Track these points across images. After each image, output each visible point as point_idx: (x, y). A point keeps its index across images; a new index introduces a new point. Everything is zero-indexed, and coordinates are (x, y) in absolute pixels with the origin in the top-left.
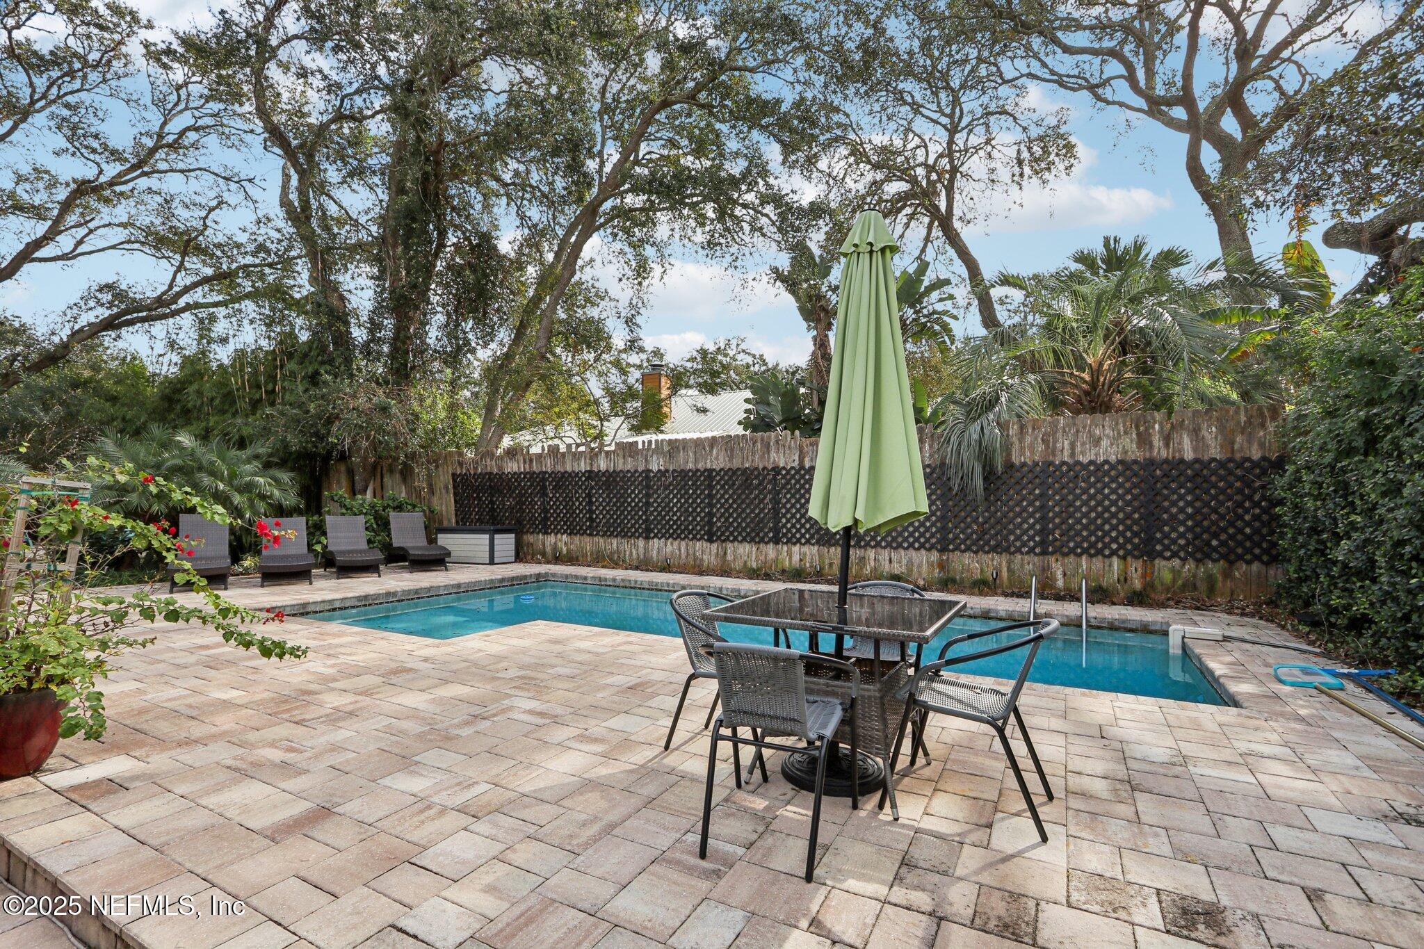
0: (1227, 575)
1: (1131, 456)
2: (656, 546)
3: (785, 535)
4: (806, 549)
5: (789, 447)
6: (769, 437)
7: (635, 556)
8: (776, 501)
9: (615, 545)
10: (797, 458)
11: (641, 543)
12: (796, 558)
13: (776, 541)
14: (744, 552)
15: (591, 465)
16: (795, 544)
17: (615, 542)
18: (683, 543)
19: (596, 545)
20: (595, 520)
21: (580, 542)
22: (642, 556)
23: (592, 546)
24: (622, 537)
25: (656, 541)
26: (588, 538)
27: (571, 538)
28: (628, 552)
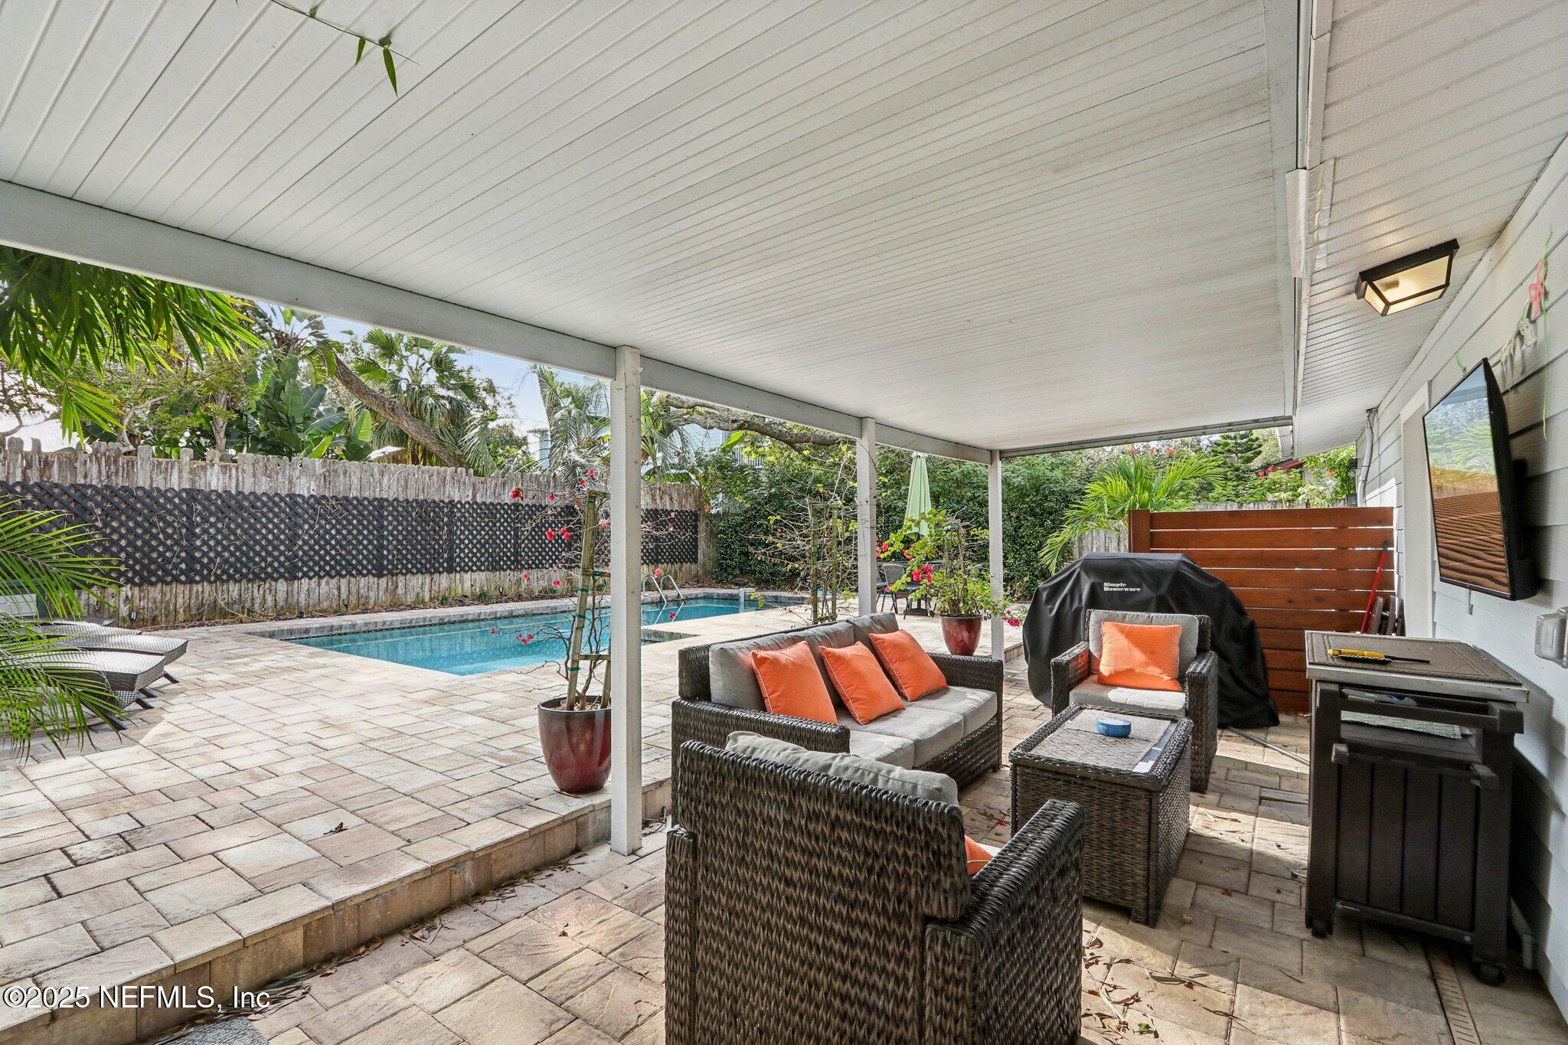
0: (680, 570)
1: (649, 508)
2: (305, 587)
3: (459, 564)
4: (476, 575)
5: (464, 483)
6: (446, 472)
7: (270, 602)
8: (450, 532)
9: (235, 594)
10: (470, 493)
11: (282, 586)
12: (467, 585)
13: (450, 570)
14: (415, 584)
15: (193, 482)
16: (466, 572)
17: (234, 589)
18: (344, 582)
19: (197, 597)
20: (198, 560)
21: (163, 594)
22: (281, 603)
23: (190, 599)
24: (249, 581)
25: (305, 581)
26: (181, 588)
27: (141, 591)
28: (258, 601)
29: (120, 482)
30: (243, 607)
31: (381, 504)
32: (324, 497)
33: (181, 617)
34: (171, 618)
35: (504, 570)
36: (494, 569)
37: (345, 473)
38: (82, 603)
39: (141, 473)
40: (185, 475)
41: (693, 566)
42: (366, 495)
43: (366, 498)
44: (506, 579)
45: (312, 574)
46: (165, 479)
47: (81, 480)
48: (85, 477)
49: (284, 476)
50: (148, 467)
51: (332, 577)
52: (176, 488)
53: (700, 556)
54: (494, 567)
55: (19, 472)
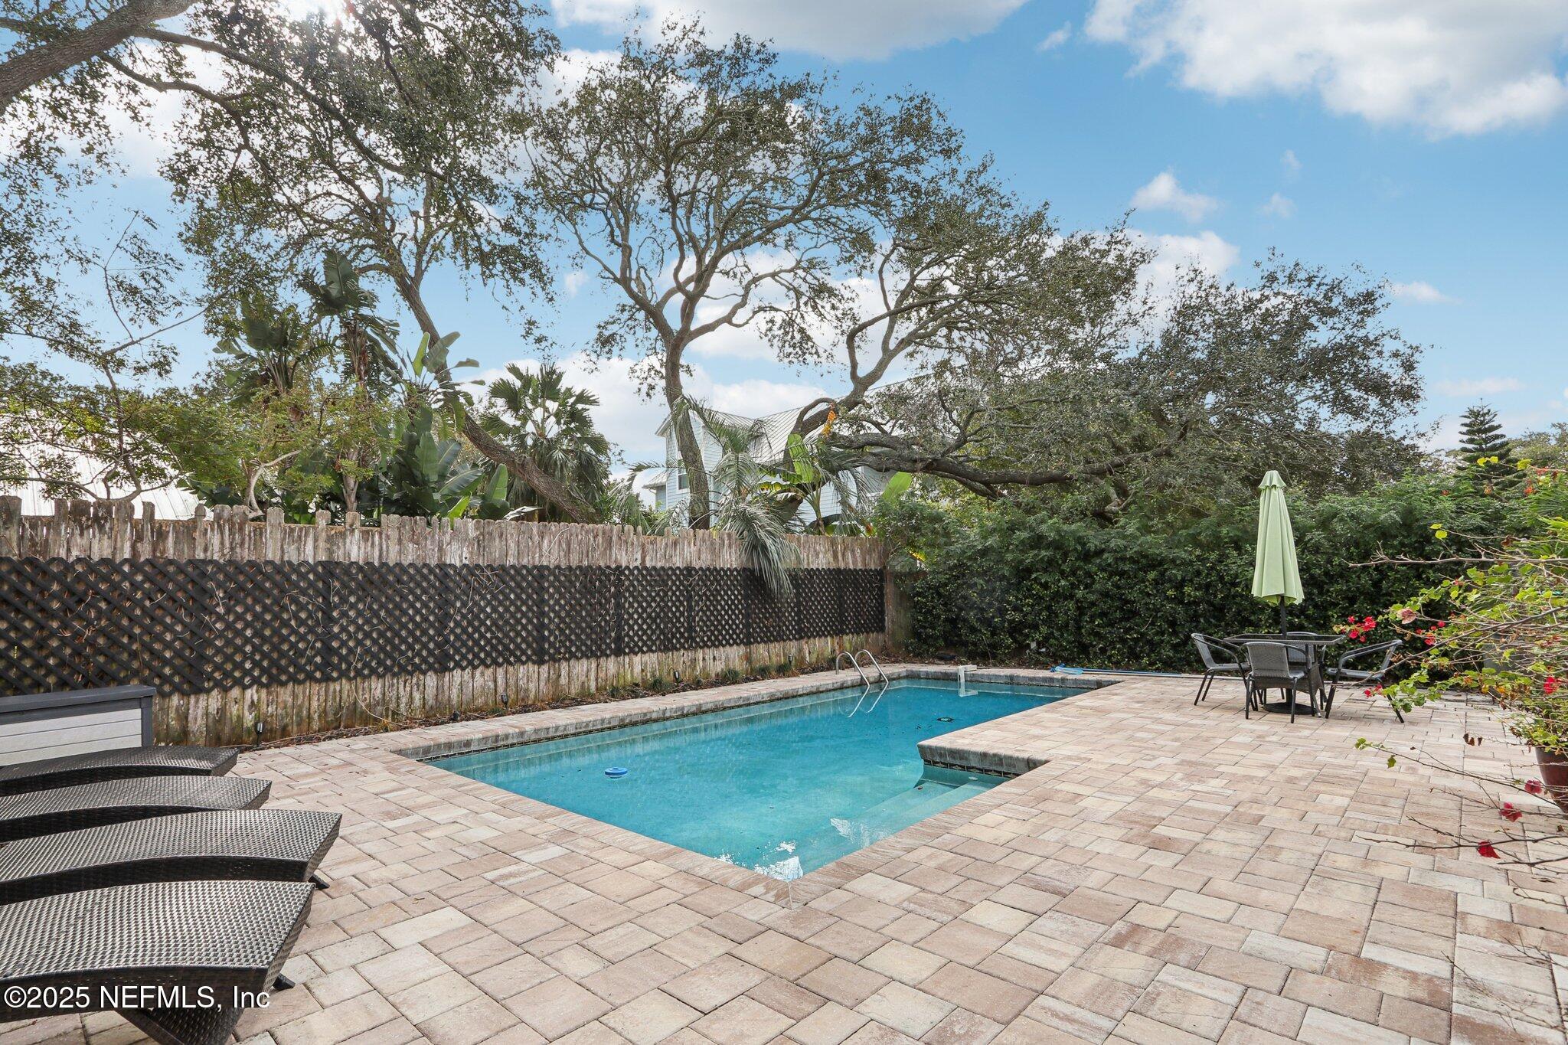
1: (831, 566)
2: (457, 680)
3: (627, 645)
4: (646, 657)
5: (633, 544)
7: (417, 702)
8: (618, 606)
9: (378, 693)
10: (639, 556)
11: (431, 680)
12: (637, 669)
13: (618, 652)
14: (580, 672)
15: (330, 552)
16: (636, 654)
17: (376, 686)
18: (500, 671)
19: (334, 698)
20: (336, 652)
21: (295, 696)
22: (431, 702)
23: (326, 701)
24: (394, 675)
25: (457, 673)
26: (316, 687)
27: (269, 693)
28: (404, 700)
29: (245, 555)
30: (387, 709)
31: (540, 573)
32: (478, 566)
33: (315, 725)
34: (305, 726)
35: (678, 650)
36: (666, 649)
37: (501, 536)
38: (200, 712)
39: (270, 543)
40: (322, 544)
41: (881, 637)
42: (525, 562)
43: (524, 567)
44: (680, 660)
45: (464, 663)
46: (298, 549)
47: (200, 555)
48: (206, 550)
49: (433, 542)
50: (279, 536)
51: (487, 667)
52: (311, 561)
53: (888, 623)
54: (667, 647)
55: (127, 546)
